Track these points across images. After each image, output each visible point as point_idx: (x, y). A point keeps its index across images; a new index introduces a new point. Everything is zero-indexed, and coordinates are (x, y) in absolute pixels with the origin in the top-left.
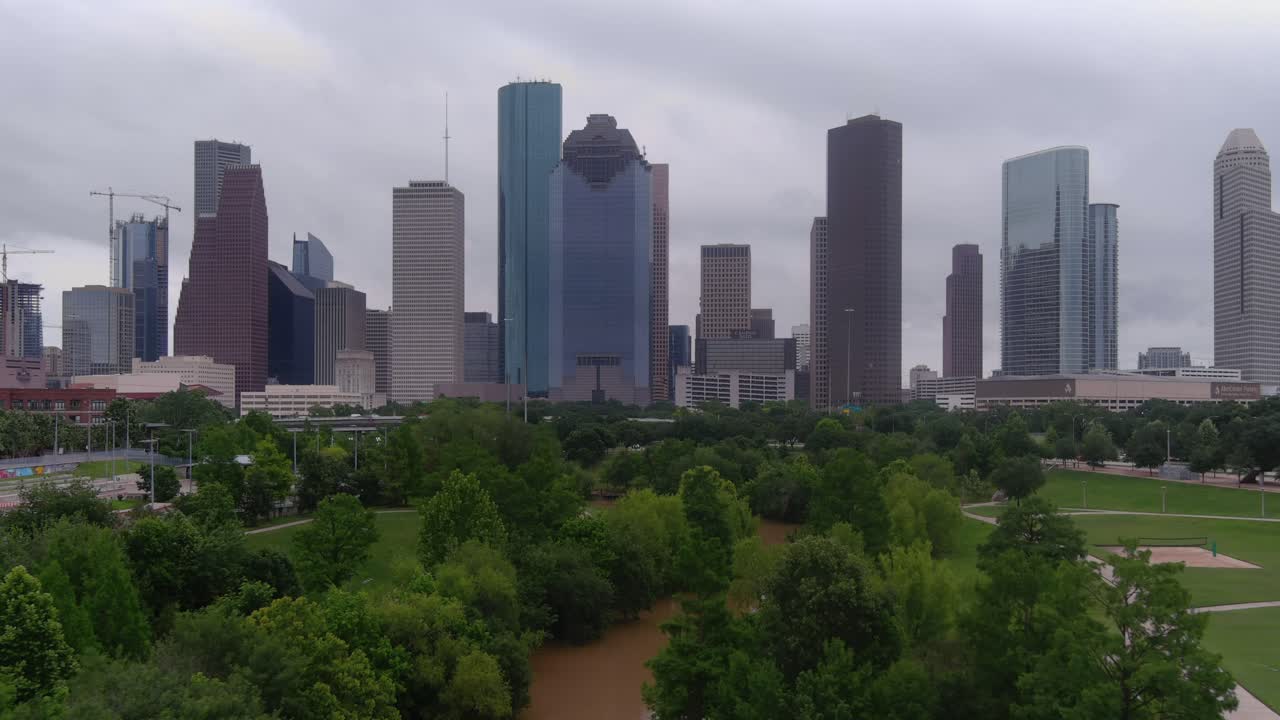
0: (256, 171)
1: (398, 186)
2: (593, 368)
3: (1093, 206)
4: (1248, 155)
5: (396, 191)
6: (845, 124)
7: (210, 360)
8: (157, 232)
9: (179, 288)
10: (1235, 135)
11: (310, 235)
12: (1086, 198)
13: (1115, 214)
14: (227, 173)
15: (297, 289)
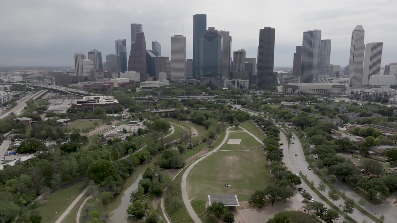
0: (143, 34)
1: (172, 36)
2: (209, 77)
3: (322, 41)
4: (359, 31)
5: (171, 37)
6: (264, 28)
7: (135, 72)
8: (124, 42)
9: (129, 57)
10: (358, 26)
11: (156, 41)
12: (320, 39)
13: (331, 42)
14: (137, 34)
15: (152, 55)
